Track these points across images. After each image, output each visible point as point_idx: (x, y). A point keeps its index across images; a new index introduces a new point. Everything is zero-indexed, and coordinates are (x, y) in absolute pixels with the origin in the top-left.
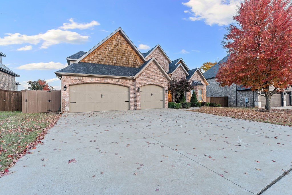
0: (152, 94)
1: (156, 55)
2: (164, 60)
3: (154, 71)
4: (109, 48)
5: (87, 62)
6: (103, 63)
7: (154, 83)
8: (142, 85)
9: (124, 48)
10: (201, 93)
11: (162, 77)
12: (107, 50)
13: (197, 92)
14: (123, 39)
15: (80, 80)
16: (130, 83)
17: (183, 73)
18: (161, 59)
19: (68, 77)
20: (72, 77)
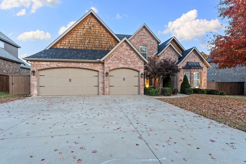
0: (124, 79)
1: (142, 35)
2: (152, 41)
3: (127, 53)
4: (81, 31)
5: (58, 47)
6: (74, 48)
7: (126, 66)
8: (112, 68)
9: (97, 31)
10: (198, 77)
11: (137, 59)
12: (79, 34)
13: (192, 76)
14: (96, 22)
15: (47, 65)
16: (98, 67)
17: (174, 53)
18: (148, 39)
19: (36, 63)
20: (40, 63)
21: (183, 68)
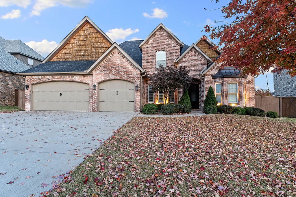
0: (117, 93)
1: (158, 38)
2: (173, 44)
4: (76, 41)
5: (55, 60)
6: (70, 60)
7: (118, 78)
8: (101, 80)
9: (94, 39)
11: (131, 68)
12: (75, 44)
13: (225, 88)
14: (92, 29)
15: (39, 79)
18: (167, 43)
19: (30, 77)
20: (33, 77)
21: (213, 78)
